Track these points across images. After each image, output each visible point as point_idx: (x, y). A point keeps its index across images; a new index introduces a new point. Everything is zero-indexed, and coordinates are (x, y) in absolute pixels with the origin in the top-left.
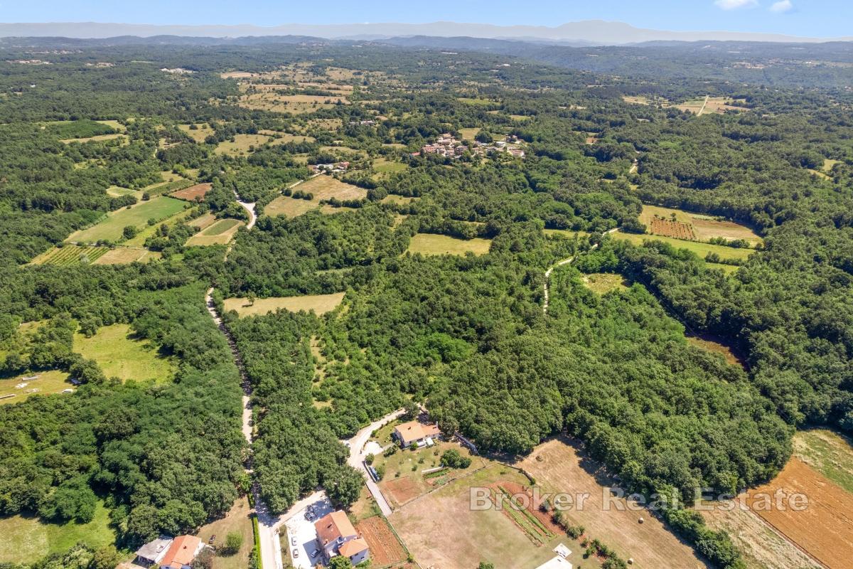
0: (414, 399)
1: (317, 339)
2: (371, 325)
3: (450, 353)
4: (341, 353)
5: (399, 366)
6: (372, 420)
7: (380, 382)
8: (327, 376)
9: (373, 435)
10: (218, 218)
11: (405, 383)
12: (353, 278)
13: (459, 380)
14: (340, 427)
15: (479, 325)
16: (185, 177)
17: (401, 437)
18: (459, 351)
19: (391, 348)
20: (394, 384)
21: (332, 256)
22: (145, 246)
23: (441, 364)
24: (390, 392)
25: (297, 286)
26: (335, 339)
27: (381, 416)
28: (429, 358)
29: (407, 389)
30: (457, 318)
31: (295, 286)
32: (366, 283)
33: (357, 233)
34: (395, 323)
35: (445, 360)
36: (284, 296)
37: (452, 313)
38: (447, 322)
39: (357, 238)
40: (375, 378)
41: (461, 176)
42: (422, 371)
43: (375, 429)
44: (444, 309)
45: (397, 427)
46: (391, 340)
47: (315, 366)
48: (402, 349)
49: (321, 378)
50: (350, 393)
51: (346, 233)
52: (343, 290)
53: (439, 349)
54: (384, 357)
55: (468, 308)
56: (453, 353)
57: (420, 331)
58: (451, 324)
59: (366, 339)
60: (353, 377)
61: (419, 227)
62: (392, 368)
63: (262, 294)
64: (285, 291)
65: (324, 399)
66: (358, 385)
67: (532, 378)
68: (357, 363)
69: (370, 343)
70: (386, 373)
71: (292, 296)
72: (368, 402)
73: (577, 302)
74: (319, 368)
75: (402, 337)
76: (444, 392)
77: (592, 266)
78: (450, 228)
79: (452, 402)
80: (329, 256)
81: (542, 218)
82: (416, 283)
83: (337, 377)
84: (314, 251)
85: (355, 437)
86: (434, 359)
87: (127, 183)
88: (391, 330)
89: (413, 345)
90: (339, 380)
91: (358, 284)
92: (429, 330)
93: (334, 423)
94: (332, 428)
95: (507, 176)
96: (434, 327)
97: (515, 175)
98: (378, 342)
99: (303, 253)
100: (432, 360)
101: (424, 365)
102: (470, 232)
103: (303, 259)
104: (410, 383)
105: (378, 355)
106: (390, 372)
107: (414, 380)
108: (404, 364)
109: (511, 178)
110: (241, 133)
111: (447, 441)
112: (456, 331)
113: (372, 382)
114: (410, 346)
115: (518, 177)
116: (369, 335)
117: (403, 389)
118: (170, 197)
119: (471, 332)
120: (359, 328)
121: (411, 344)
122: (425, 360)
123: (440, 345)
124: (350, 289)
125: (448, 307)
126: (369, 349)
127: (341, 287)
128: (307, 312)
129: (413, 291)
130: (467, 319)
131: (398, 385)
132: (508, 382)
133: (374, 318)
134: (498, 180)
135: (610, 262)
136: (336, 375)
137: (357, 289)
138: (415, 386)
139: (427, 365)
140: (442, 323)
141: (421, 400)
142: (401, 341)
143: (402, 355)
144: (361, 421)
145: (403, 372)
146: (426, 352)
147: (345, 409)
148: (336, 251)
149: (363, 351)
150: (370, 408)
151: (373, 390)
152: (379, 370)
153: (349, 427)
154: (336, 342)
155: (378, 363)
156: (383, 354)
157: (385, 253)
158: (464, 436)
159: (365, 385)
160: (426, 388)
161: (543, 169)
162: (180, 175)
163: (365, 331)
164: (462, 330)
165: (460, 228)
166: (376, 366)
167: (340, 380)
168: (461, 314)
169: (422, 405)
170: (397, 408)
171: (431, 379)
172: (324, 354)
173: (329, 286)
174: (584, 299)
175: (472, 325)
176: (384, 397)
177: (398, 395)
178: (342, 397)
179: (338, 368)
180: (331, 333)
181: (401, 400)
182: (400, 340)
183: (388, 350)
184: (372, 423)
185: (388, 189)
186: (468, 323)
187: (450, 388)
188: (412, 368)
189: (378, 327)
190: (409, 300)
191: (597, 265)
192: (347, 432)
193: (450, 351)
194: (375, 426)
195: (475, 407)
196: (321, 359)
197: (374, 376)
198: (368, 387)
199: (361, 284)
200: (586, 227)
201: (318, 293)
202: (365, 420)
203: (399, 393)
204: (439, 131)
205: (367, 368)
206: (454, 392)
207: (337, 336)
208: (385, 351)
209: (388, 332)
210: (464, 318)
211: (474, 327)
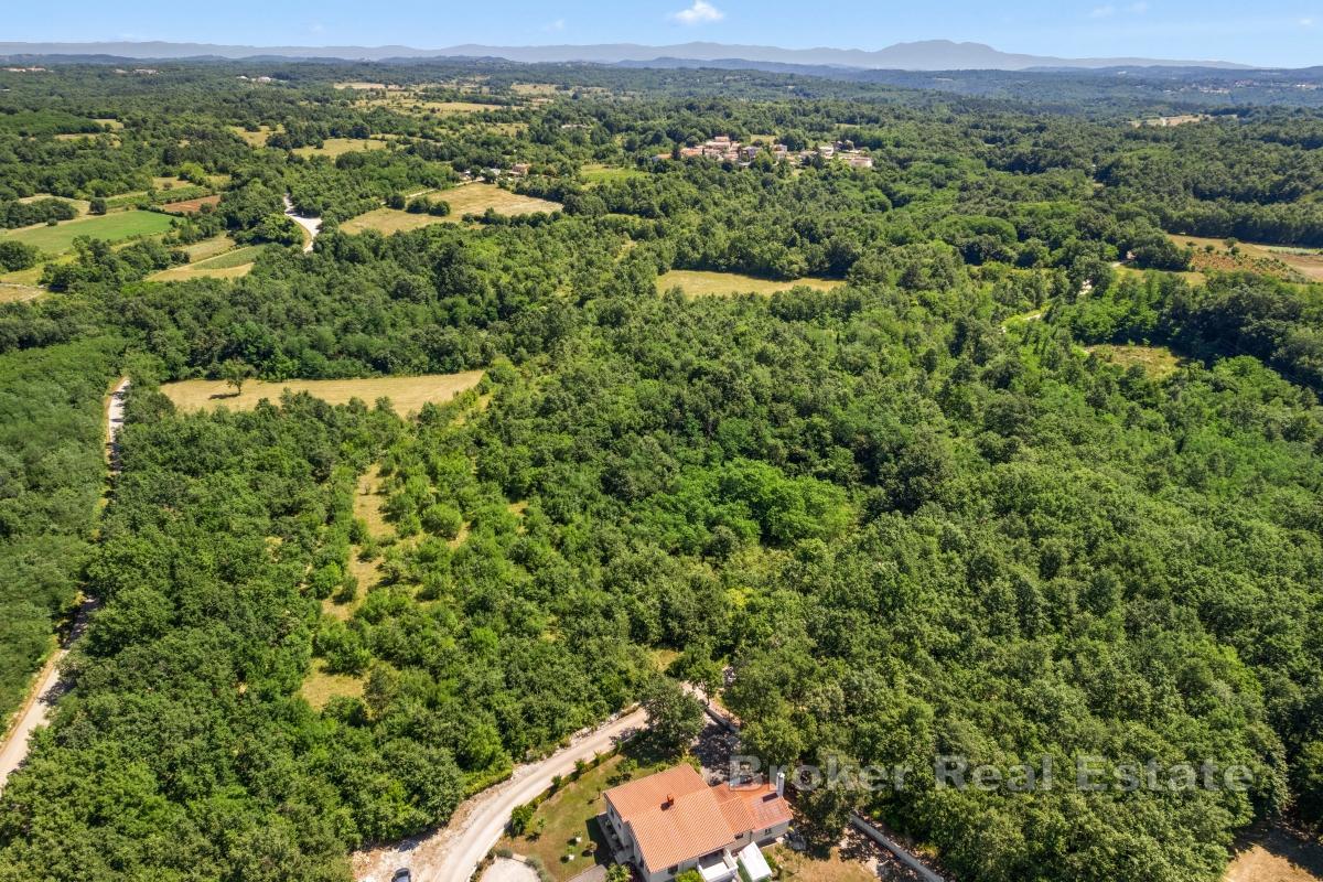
0: (677, 671)
1: (384, 473)
2: (547, 436)
3: (785, 516)
4: (446, 512)
5: (625, 554)
6: (520, 754)
7: (561, 604)
8: (386, 583)
9: (515, 828)
10: (239, 242)
11: (648, 609)
12: (511, 336)
13: (843, 602)
14: (376, 793)
15: (862, 438)
16: (200, 184)
17: (632, 844)
18: (814, 509)
19: (603, 501)
20: (608, 614)
21: (471, 301)
22: (42, 282)
23: (758, 550)
24: (593, 645)
25: (367, 354)
26: (433, 473)
27: (556, 737)
28: (723, 529)
29: (655, 631)
30: (796, 423)
31: (360, 353)
32: (546, 349)
33: (535, 262)
34: (617, 433)
35: (769, 539)
36: (329, 377)
37: (782, 406)
38: (767, 433)
39: (535, 270)
40: (544, 592)
41: (755, 189)
42: (702, 570)
43: (524, 799)
44: (758, 398)
45: (616, 795)
46: (604, 480)
47: (355, 550)
48: (635, 503)
49: (361, 591)
50: (450, 644)
51: (509, 262)
52: (484, 365)
53: (752, 505)
54: (580, 526)
55: (826, 395)
56: (798, 516)
57: (691, 453)
58: (782, 437)
59: (528, 474)
60: (472, 586)
61: (674, 256)
62: (605, 561)
63: (272, 370)
64: (331, 366)
65: (350, 667)
66: (480, 616)
67: (1095, 598)
68: (491, 543)
69: (538, 486)
70: (584, 575)
71: (349, 376)
72: (509, 683)
73: (1109, 390)
74: (364, 557)
75: (637, 467)
76: (789, 643)
77: (1096, 325)
78: (745, 255)
79: (834, 687)
80: (463, 301)
81: (950, 241)
82: (675, 340)
83: (419, 588)
84: (432, 291)
85: (445, 833)
86: (740, 534)
87: (72, 188)
88: (603, 453)
89: (672, 491)
90: (422, 597)
91: (523, 350)
92: (717, 451)
93: (354, 775)
94: (345, 797)
95: (846, 192)
96: (733, 444)
97: (863, 190)
98: (563, 480)
99: (401, 292)
100: (732, 536)
101: (707, 551)
102: (791, 263)
103: (397, 306)
104: (666, 611)
105: (562, 521)
106: (598, 572)
107: (676, 602)
108: (640, 545)
109: (855, 195)
110: (337, 137)
111: (821, 853)
112: (794, 458)
113: (531, 606)
114: (661, 495)
115: (869, 193)
116: (539, 462)
117: (638, 632)
118: (153, 210)
119: (843, 458)
120: (510, 443)
121: (664, 488)
122: (708, 538)
123: (754, 491)
124: (501, 360)
125: (767, 393)
126: (535, 504)
127: (479, 357)
128: (372, 407)
129: (668, 355)
130: (825, 423)
131: (622, 617)
132: (1022, 611)
133: (555, 418)
134: (828, 197)
135: (1137, 319)
136: (415, 581)
137: (518, 362)
138: (681, 619)
139: (717, 552)
140: (754, 432)
141: (707, 675)
142: (634, 480)
143: (635, 521)
144: (466, 762)
145: (640, 573)
146: (713, 511)
147: (415, 709)
148: (482, 292)
149: (514, 510)
150: (512, 706)
151: (534, 633)
152: (560, 567)
153: (417, 794)
154: (434, 480)
155: (560, 545)
156: (578, 518)
157: (597, 291)
158: (887, 830)
159: (507, 616)
160: (723, 629)
161: (918, 179)
162: (191, 180)
163: (524, 450)
164: (812, 454)
165: (768, 256)
166: (552, 552)
167: (427, 596)
168: (805, 410)
169: (710, 694)
170: (616, 705)
171: (737, 597)
172: (392, 514)
173: (449, 353)
174: (1123, 384)
175: (839, 440)
176: (568, 664)
177: (624, 655)
178: (418, 661)
179: (425, 558)
180: (425, 457)
181: (634, 673)
182: (630, 475)
183: (594, 507)
184: (520, 770)
185: (607, 201)
186: (828, 435)
187: (811, 630)
188: (669, 560)
189: (567, 441)
190: (656, 378)
191: (1106, 325)
192: (407, 813)
193: (785, 509)
194: (528, 782)
195: (929, 710)
196: (377, 529)
197: (541, 583)
198: (517, 625)
199: (532, 349)
200: (1049, 259)
201: (419, 370)
202: (491, 759)
203: (625, 646)
204: (707, 134)
205: (522, 558)
206: (830, 646)
207: (441, 463)
208: (584, 508)
209: (598, 456)
210: (816, 419)
211: (847, 446)
